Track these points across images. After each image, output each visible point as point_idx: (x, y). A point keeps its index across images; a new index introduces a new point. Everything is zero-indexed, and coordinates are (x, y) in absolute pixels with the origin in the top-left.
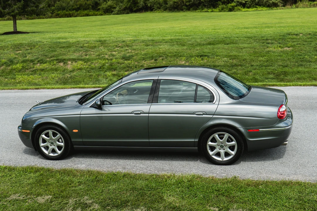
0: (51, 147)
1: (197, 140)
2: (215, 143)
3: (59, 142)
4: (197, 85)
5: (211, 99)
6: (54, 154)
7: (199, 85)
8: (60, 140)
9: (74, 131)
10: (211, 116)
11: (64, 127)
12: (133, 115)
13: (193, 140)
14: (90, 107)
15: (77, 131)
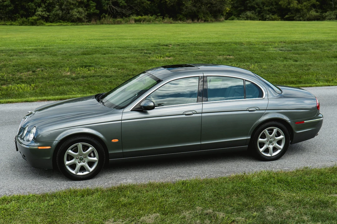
0: (79, 165)
1: (249, 138)
2: (264, 139)
3: (91, 156)
4: (244, 80)
5: (260, 94)
6: (83, 173)
7: (246, 80)
8: (92, 155)
9: (113, 141)
10: (263, 111)
11: (101, 138)
12: (184, 116)
13: (246, 138)
14: (131, 111)
15: (116, 140)
